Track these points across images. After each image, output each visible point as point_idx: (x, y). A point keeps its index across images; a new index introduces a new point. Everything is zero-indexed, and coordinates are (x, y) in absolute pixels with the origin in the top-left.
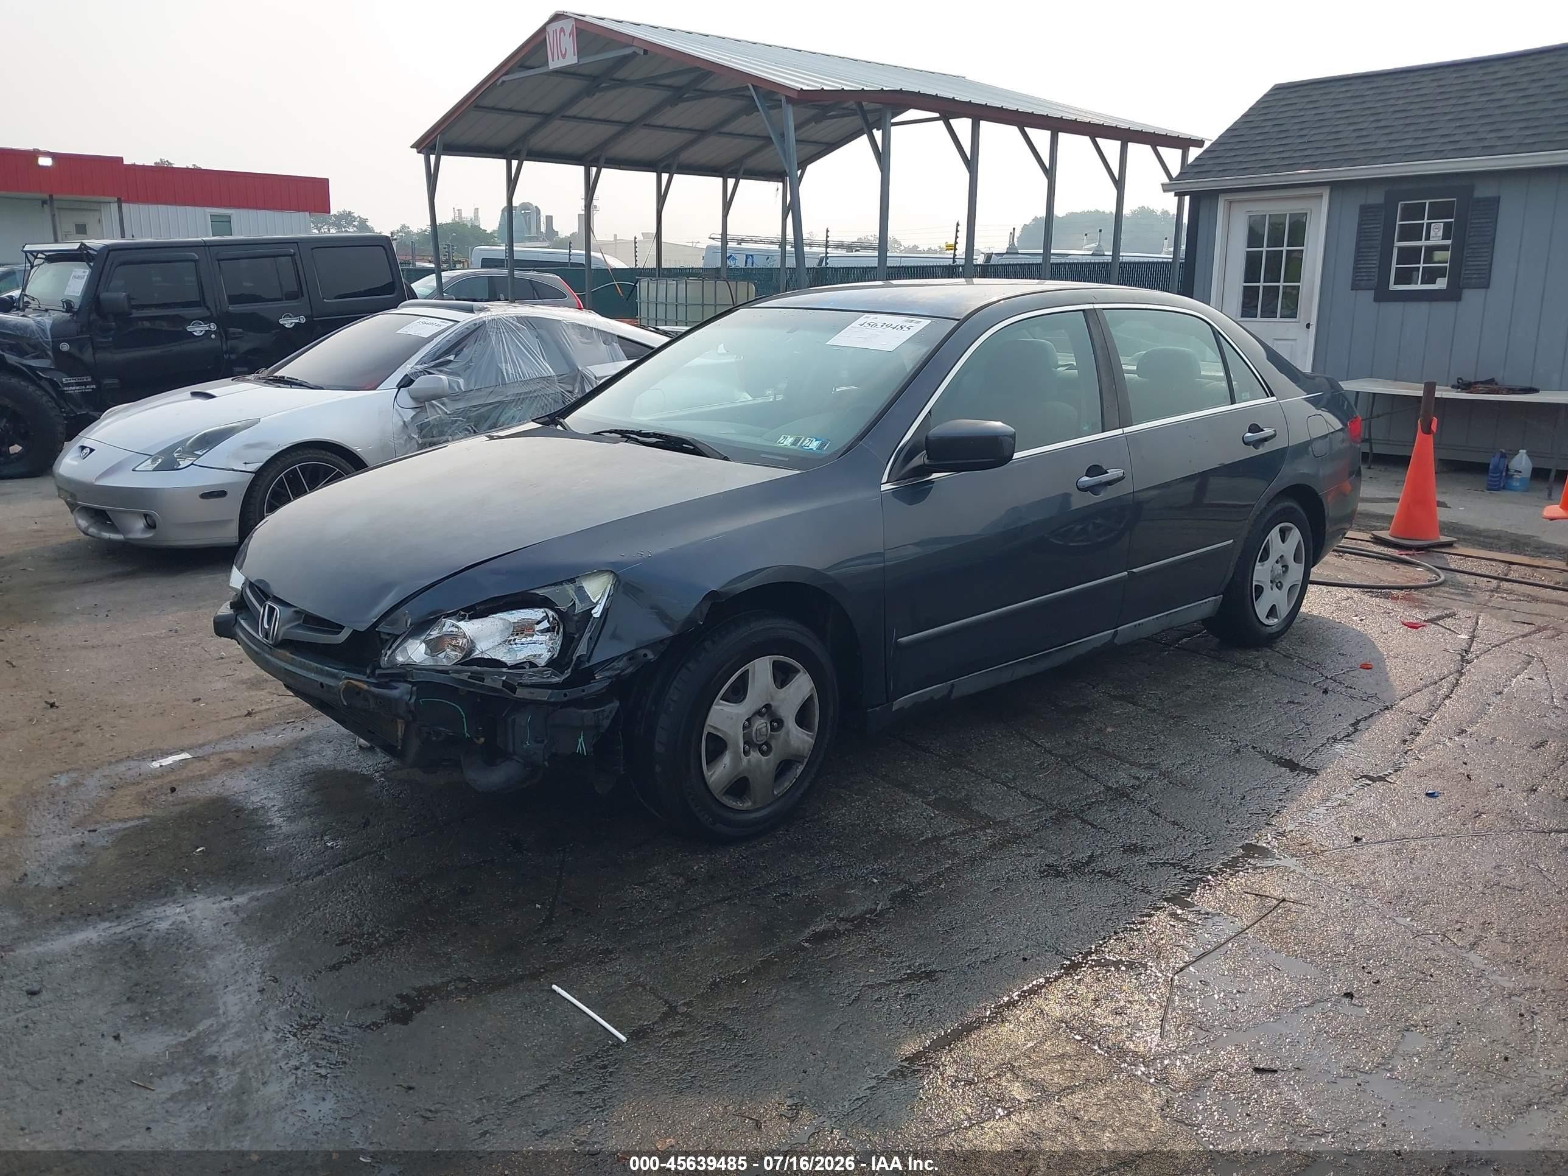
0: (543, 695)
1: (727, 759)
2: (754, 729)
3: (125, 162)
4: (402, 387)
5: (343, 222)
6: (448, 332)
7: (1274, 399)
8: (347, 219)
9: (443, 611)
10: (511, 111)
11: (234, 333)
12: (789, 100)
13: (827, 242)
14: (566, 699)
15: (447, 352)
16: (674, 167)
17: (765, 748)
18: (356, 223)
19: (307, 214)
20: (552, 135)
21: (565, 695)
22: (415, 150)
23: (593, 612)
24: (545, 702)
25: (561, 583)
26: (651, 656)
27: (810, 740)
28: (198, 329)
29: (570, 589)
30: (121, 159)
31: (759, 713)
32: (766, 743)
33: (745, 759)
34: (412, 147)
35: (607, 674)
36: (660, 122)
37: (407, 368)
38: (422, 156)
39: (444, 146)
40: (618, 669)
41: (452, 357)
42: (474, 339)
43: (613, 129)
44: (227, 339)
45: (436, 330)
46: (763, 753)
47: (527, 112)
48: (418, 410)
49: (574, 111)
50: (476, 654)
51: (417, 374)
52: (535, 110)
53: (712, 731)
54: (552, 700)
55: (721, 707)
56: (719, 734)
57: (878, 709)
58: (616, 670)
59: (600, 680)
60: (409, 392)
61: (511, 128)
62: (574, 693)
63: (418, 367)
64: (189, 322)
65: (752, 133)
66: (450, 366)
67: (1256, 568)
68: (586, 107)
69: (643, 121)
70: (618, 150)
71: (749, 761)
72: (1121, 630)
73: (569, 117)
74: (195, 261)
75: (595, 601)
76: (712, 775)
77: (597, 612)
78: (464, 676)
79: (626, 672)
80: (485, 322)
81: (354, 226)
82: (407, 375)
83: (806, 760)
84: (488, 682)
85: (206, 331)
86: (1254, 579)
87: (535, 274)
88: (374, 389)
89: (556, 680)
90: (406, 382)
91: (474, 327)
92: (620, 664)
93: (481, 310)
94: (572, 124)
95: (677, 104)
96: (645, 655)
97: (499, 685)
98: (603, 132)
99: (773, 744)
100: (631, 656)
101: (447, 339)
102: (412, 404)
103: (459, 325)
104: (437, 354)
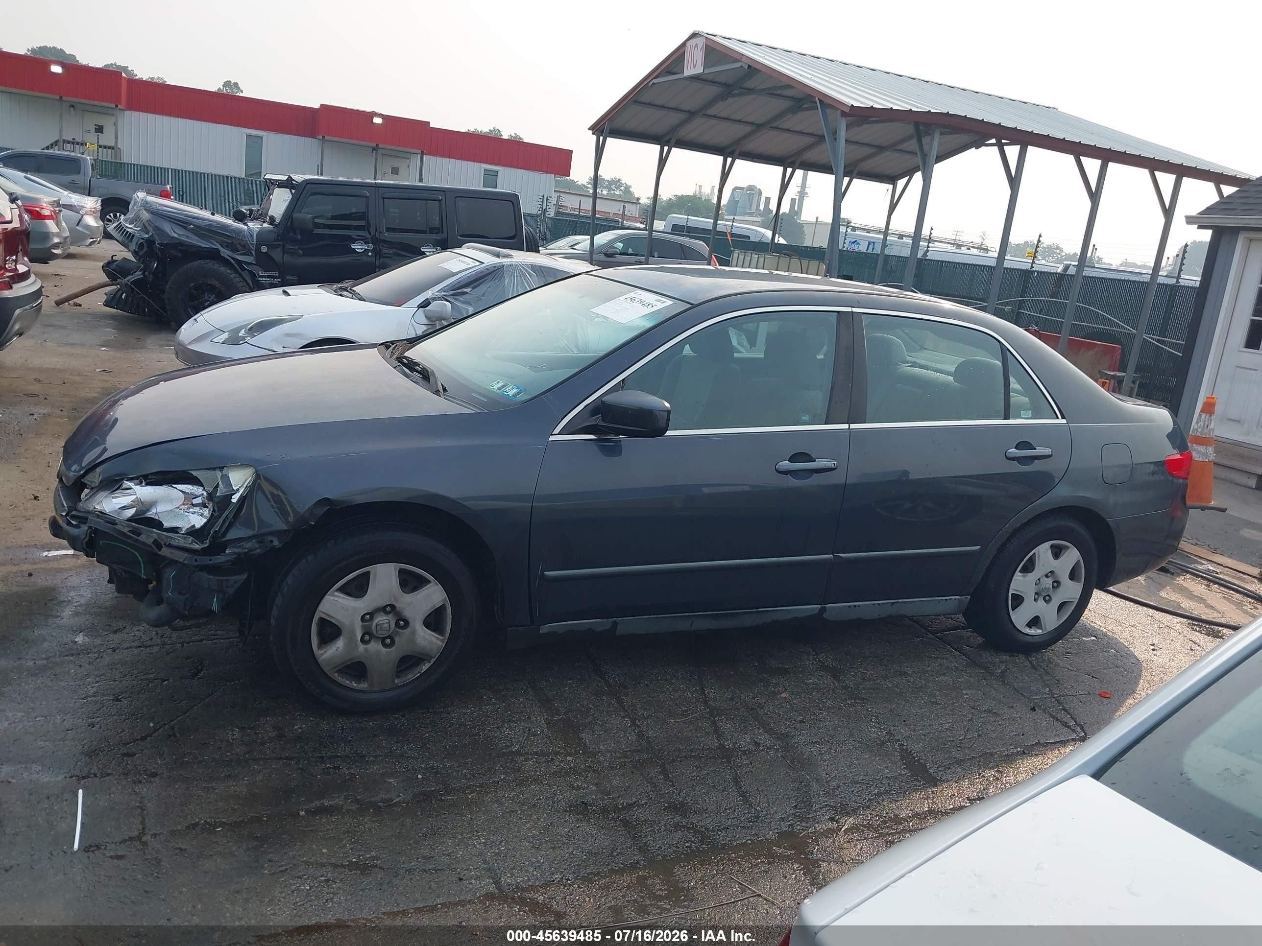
0: (180, 556)
1: (340, 644)
2: (374, 624)
3: (431, 126)
4: (421, 307)
5: (613, 187)
6: (474, 269)
7: (1064, 421)
8: (616, 184)
9: (126, 475)
10: (662, 107)
11: (385, 254)
12: (844, 114)
13: (930, 238)
14: (197, 563)
15: (466, 286)
16: (797, 164)
17: (388, 641)
18: (622, 188)
19: (553, 176)
20: (694, 129)
21: (196, 561)
22: (591, 131)
23: (233, 497)
24: (180, 562)
25: (214, 469)
26: (276, 543)
27: (440, 643)
28: (359, 247)
29: (219, 474)
30: (429, 123)
31: (383, 609)
32: (389, 637)
33: (362, 647)
34: (589, 129)
35: (236, 550)
36: (786, 126)
37: (429, 294)
38: (594, 137)
39: (610, 130)
40: (246, 548)
41: (468, 290)
42: (490, 279)
43: (748, 129)
44: (380, 258)
45: (464, 267)
46: (385, 645)
47: (676, 109)
48: (430, 327)
49: (712, 111)
50: (149, 514)
51: (435, 299)
52: (684, 108)
53: (324, 616)
54: (186, 562)
55: (336, 599)
56: (333, 621)
57: (520, 628)
58: (243, 548)
59: (229, 554)
60: (424, 312)
61: (665, 121)
62: (206, 560)
63: (438, 293)
64: (354, 241)
65: (866, 141)
66: (465, 296)
67: (1014, 578)
68: (720, 108)
69: (771, 124)
70: (750, 146)
71: (366, 650)
72: (828, 607)
73: (710, 116)
74: (366, 197)
75: (235, 489)
76: (322, 654)
77: (235, 499)
78: (126, 530)
79: (254, 552)
80: (503, 266)
81: (621, 190)
82: (427, 299)
83: (433, 660)
84: (143, 538)
85: (365, 249)
86: (1011, 587)
87: (688, 240)
88: (399, 306)
89: (197, 546)
90: (425, 305)
91: (493, 269)
92: (249, 545)
93: (506, 256)
94: (714, 122)
95: (796, 113)
96: (271, 541)
97: (150, 541)
98: (740, 130)
99: (397, 639)
100: (260, 538)
101: (468, 275)
102: (426, 322)
103: (483, 265)
104: (457, 286)
